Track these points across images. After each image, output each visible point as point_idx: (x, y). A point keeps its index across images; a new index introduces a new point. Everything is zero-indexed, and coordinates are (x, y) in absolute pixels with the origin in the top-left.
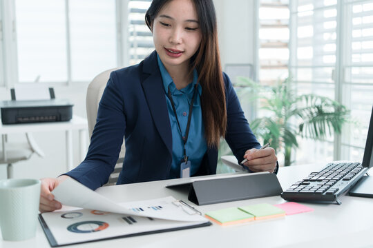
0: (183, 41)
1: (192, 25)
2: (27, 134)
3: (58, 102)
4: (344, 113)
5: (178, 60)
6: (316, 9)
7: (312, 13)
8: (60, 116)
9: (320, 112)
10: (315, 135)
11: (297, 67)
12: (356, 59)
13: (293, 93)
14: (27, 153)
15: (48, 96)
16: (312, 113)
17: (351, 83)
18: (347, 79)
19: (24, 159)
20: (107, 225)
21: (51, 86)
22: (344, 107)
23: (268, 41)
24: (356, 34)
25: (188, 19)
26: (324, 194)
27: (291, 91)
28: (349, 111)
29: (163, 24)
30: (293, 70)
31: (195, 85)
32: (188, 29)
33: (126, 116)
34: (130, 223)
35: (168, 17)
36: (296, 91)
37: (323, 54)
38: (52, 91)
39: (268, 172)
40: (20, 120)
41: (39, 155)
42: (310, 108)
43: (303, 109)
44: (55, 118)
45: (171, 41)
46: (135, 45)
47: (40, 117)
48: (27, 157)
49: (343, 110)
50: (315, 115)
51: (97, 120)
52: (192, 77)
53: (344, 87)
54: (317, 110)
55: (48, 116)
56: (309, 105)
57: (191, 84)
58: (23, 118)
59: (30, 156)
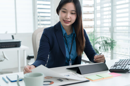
0: (70, 18)
1: (74, 12)
2: (3, 52)
3: (15, 40)
4: (115, 43)
5: (68, 25)
6: (101, 8)
7: (100, 9)
8: (17, 45)
9: (106, 43)
10: (105, 50)
11: (97, 27)
12: (118, 24)
13: (95, 36)
14: (3, 59)
15: (11, 38)
16: (103, 43)
17: (116, 33)
18: (115, 31)
19: (2, 61)
20: (53, 83)
21: (12, 35)
22: (114, 41)
23: (86, 19)
24: (118, 16)
25: (72, 10)
26: (124, 69)
27: (95, 35)
28: (116, 42)
29: (63, 12)
30: (96, 28)
31: (74, 34)
32: (72, 13)
33: (50, 44)
34: (61, 81)
35: (65, 9)
36: (97, 35)
37: (104, 23)
38: (13, 36)
39: (102, 63)
40: (2, 47)
41: (7, 59)
42: (103, 41)
43: (100, 42)
44: (15, 46)
45: (66, 17)
46: (40, 20)
47: (9, 46)
48: (3, 60)
49: (114, 42)
50: (104, 43)
51: (40, 46)
52: (73, 31)
53: (114, 33)
54: (105, 42)
55: (12, 45)
56: (103, 40)
57: (72, 33)
58: (3, 46)
59: (4, 60)
